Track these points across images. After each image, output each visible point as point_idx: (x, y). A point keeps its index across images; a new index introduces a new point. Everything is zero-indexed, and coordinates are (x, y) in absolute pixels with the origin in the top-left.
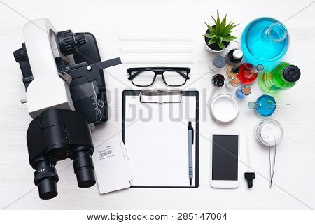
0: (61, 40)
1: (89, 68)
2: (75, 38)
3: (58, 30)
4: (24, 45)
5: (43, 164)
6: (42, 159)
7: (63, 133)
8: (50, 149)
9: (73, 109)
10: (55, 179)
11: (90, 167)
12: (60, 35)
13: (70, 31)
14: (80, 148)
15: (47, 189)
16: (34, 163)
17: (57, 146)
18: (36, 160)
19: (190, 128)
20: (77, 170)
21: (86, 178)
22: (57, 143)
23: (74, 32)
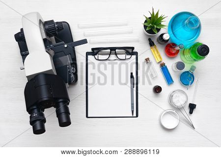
0: (47, 27)
1: (66, 46)
2: (56, 26)
3: (45, 20)
4: (22, 30)
5: (36, 111)
6: (35, 107)
7: (49, 90)
8: (40, 101)
9: (55, 74)
10: (43, 121)
11: (67, 113)
12: (46, 23)
13: (52, 21)
14: (61, 100)
15: (39, 128)
16: (30, 110)
17: (45, 99)
18: (31, 108)
19: (132, 77)
20: (59, 115)
21: (64, 120)
22: (45, 96)
23: (55, 22)
